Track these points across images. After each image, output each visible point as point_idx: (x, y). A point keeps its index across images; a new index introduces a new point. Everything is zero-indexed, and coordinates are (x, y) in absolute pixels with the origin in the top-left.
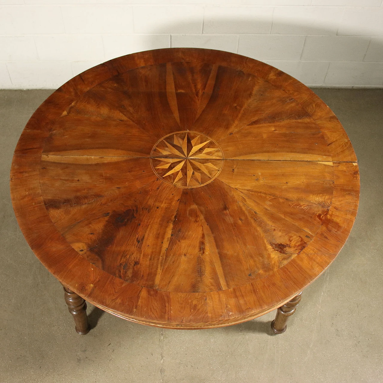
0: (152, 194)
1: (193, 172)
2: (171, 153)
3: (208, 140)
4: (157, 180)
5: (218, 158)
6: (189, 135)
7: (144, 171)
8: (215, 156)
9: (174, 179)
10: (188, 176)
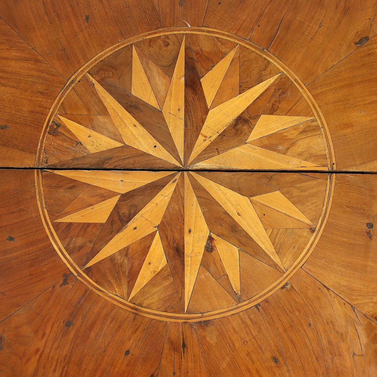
0: (47, 350)
1: (210, 239)
2: (122, 142)
3: (271, 75)
4: (65, 282)
5: (310, 166)
6: (194, 48)
7: (11, 239)
8: (300, 155)
9: (133, 277)
10: (188, 260)
